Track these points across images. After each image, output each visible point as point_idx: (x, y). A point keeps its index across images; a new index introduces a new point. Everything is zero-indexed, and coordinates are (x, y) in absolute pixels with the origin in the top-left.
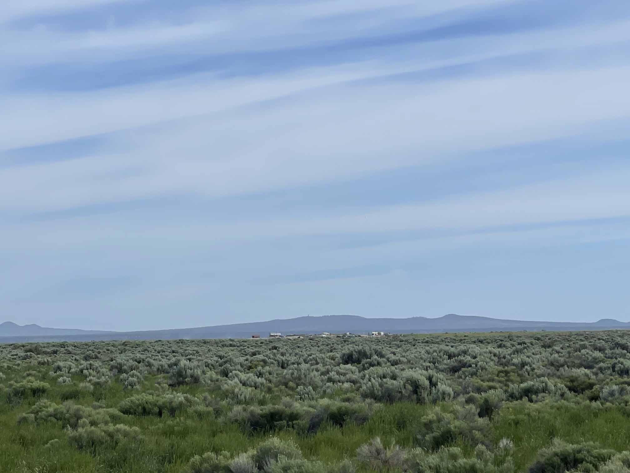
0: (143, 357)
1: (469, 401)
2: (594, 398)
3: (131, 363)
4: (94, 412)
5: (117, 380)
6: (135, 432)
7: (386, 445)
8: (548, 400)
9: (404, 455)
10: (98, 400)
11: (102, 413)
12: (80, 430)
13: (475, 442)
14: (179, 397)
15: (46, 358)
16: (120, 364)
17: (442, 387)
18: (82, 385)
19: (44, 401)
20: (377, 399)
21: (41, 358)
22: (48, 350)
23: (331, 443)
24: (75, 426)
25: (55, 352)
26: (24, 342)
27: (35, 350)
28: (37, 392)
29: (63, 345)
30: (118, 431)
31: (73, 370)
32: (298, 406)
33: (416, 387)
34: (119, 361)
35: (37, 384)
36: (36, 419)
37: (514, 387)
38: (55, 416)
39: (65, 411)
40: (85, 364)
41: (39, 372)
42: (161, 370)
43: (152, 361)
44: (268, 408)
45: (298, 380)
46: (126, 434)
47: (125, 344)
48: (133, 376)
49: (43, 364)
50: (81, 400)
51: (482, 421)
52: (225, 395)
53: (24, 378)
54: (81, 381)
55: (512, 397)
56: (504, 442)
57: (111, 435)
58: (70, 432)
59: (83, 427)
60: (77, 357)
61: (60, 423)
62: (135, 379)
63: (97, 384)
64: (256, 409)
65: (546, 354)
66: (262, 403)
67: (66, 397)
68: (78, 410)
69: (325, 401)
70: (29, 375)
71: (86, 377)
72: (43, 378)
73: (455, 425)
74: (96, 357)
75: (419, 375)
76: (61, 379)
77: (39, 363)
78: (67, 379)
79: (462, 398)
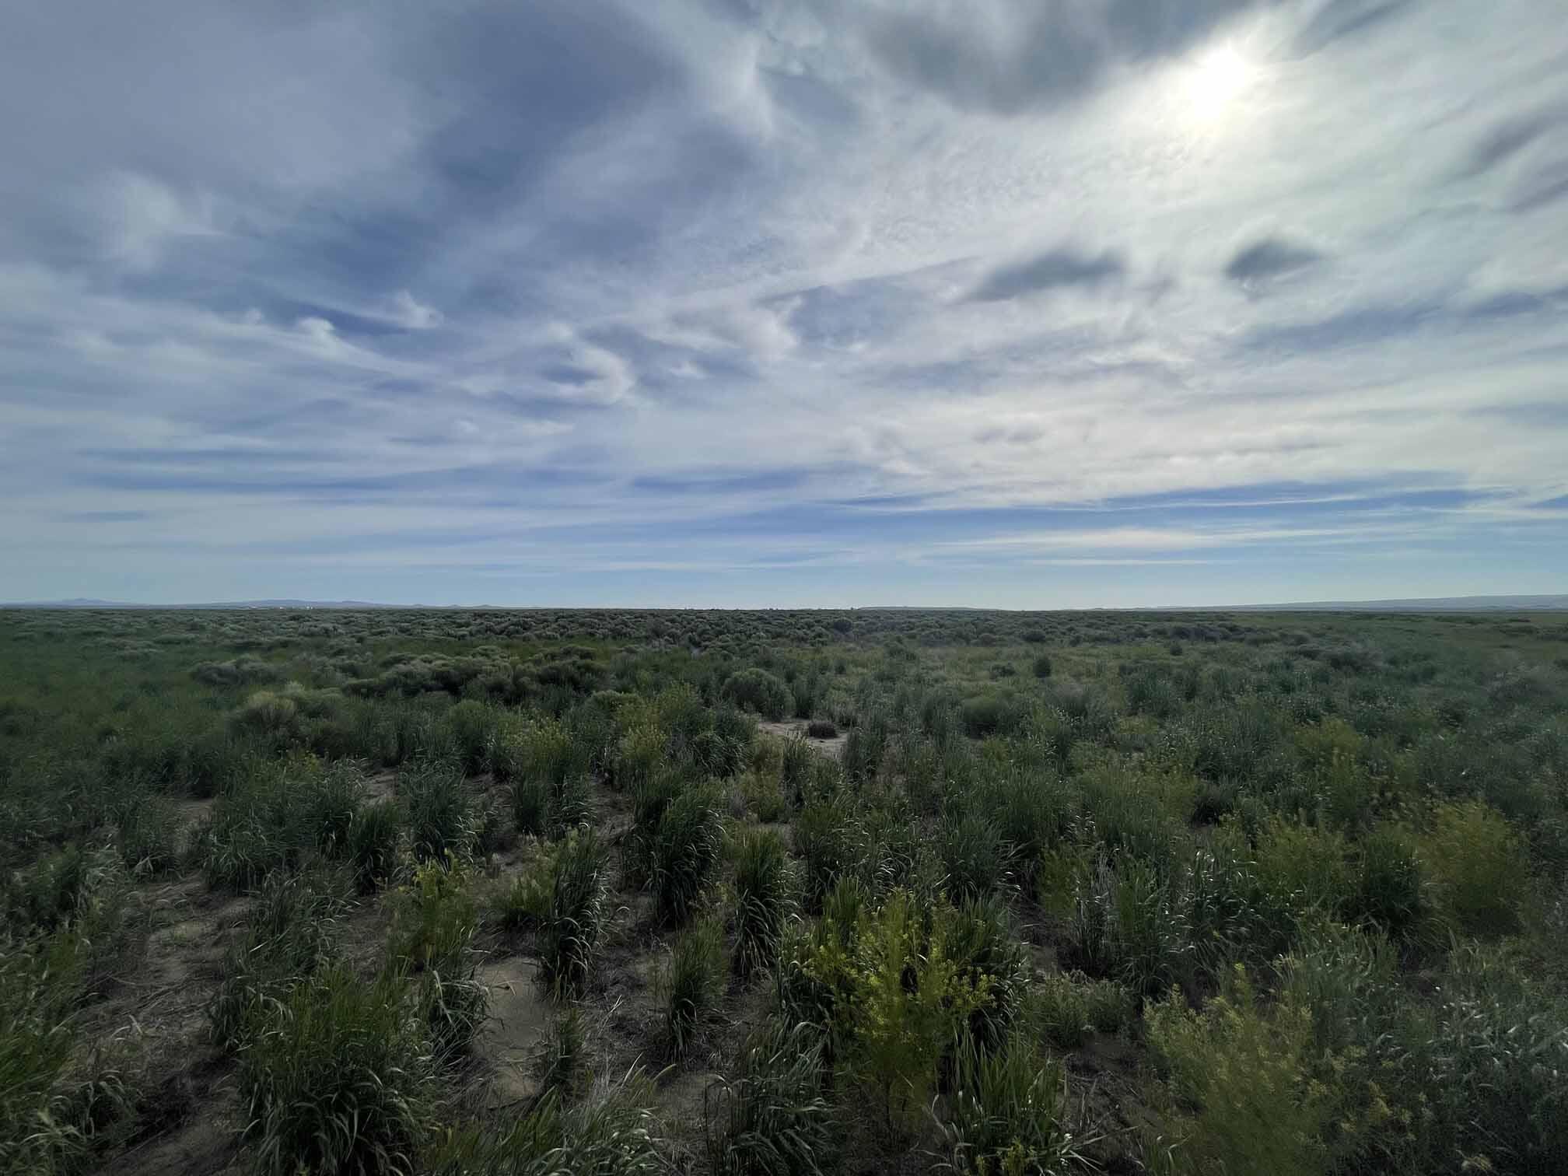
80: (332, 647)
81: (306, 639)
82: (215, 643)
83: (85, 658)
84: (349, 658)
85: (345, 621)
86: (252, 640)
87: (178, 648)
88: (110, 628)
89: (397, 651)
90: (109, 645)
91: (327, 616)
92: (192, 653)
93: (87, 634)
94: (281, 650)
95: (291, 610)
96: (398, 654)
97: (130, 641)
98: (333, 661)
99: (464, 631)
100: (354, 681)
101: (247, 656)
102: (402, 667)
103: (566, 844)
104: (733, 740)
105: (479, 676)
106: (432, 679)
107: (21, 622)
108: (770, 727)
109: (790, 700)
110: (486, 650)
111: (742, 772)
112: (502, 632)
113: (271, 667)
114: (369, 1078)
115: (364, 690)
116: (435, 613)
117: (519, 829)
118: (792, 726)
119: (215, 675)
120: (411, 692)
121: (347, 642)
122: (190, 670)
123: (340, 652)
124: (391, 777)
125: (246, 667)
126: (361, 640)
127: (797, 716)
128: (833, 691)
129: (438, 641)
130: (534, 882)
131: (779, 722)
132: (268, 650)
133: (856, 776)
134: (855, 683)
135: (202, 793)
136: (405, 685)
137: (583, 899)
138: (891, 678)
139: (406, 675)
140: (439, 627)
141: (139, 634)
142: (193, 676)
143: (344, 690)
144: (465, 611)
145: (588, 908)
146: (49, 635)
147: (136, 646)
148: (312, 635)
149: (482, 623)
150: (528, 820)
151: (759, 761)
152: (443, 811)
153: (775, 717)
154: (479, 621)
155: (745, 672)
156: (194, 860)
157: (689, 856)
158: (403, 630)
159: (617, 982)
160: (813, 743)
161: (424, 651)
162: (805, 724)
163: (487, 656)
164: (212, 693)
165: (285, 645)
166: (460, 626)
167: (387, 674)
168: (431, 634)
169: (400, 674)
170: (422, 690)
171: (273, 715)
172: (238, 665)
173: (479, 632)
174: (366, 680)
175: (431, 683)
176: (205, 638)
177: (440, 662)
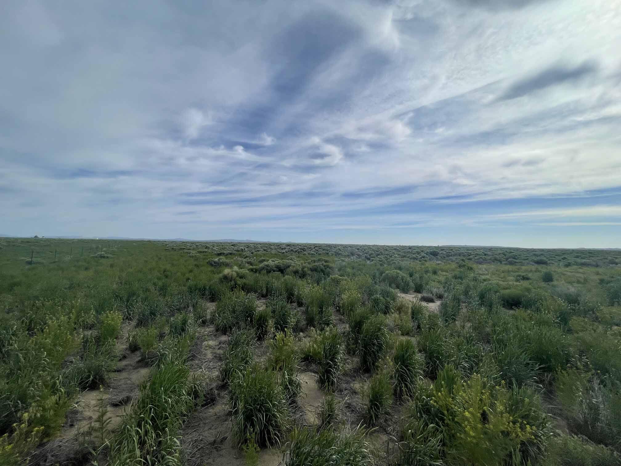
80: (244, 255)
81: (237, 252)
82: (212, 253)
83: (181, 256)
84: (250, 259)
85: (247, 246)
86: (222, 252)
87: (202, 254)
88: (186, 247)
89: (263, 257)
90: (187, 252)
91: (242, 245)
92: (207, 256)
93: (181, 249)
94: (230, 256)
95: (232, 243)
96: (264, 258)
97: (191, 251)
98: (245, 260)
99: (284, 251)
100: (251, 267)
101: (221, 257)
102: (266, 263)
103: (325, 333)
104: (388, 299)
105: (290, 267)
106: (275, 267)
107: (166, 245)
108: (403, 295)
109: (412, 284)
110: (291, 258)
111: (392, 313)
112: (296, 252)
113: (228, 261)
114: (268, 403)
115: (254, 270)
116: (274, 244)
117: (307, 324)
118: (413, 296)
119: (213, 263)
120: (269, 272)
121: (248, 253)
122: (207, 261)
123: (247, 257)
124: (265, 301)
125: (221, 261)
126: (252, 253)
127: (415, 292)
128: (432, 282)
129: (276, 254)
130: (315, 346)
131: (407, 293)
132: (226, 255)
133: (446, 321)
134: (442, 279)
135: (212, 300)
136: (267, 269)
137: (334, 355)
138: (461, 278)
139: (267, 266)
140: (275, 249)
141: (194, 249)
142: (207, 263)
143: (249, 270)
144: (284, 244)
145: (336, 358)
146: (173, 249)
147: (193, 253)
148: (238, 251)
149: (289, 248)
150: (310, 322)
151: (400, 309)
152: (284, 315)
153: (405, 291)
154: (288, 247)
155: (391, 272)
156: (212, 321)
157: (374, 344)
158: (264, 250)
159: (347, 389)
160: (424, 304)
161: (272, 258)
162: (420, 296)
163: (292, 260)
164: (213, 268)
165: (231, 254)
166: (282, 249)
167: (262, 265)
168: (273, 252)
169: (265, 265)
170: (272, 271)
171: (230, 277)
172: (219, 260)
173: (288, 251)
174: (255, 267)
175: (275, 269)
176: (210, 251)
177: (277, 262)
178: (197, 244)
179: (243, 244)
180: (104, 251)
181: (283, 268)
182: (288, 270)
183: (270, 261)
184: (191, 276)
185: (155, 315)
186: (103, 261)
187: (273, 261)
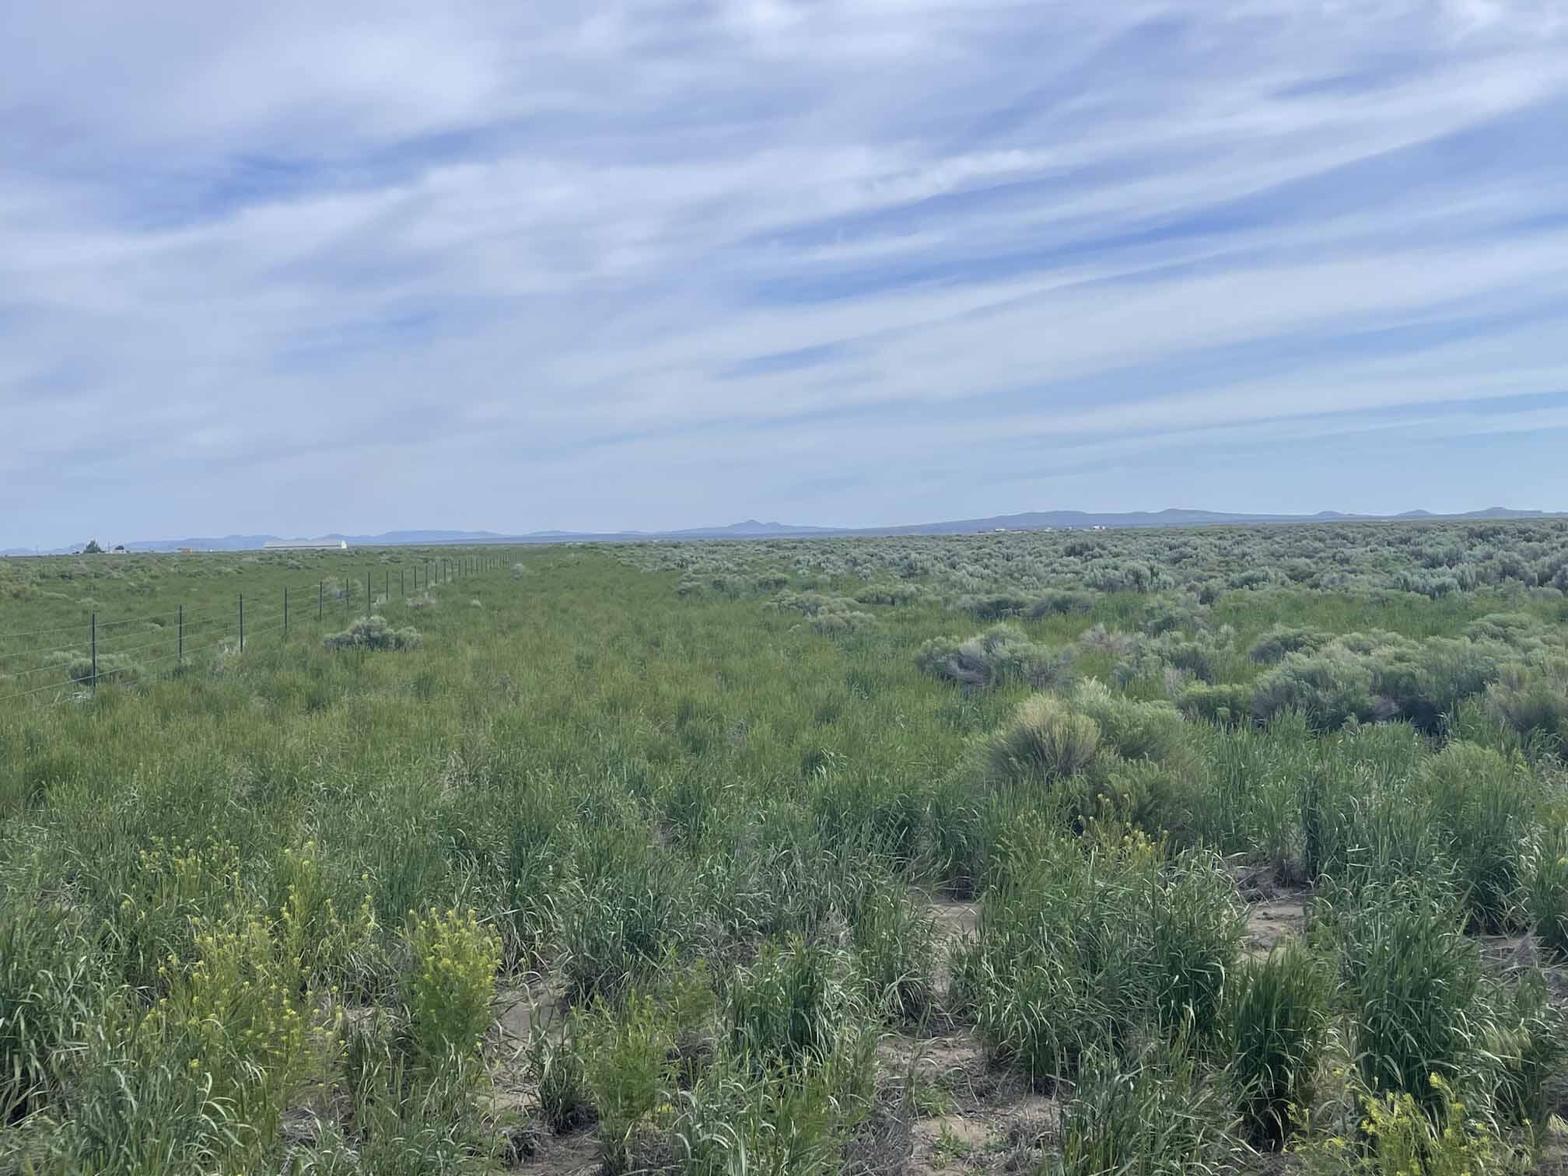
0: (876, 551)
1: (1190, 589)
2: (1316, 586)
3: (865, 556)
4: (831, 601)
5: (852, 573)
6: (870, 619)
7: (1109, 631)
8: (1269, 587)
9: (1127, 640)
10: (836, 589)
11: (839, 601)
12: (820, 616)
13: (1197, 628)
14: (911, 587)
15: (787, 553)
16: (855, 558)
17: (1163, 577)
18: (821, 576)
19: (786, 591)
20: (1100, 588)
21: (781, 553)
22: (788, 546)
23: (1056, 629)
24: (815, 613)
25: (795, 548)
26: (765, 538)
27: (775, 545)
28: (780, 583)
29: (801, 542)
30: (855, 617)
31: (811, 563)
32: (1023, 595)
33: (1138, 577)
34: (853, 554)
35: (780, 575)
36: (779, 607)
37: (1235, 577)
38: (796, 604)
39: (805, 600)
40: (822, 558)
41: (781, 565)
42: (892, 563)
43: (883, 555)
44: (994, 597)
45: (1023, 571)
46: (862, 621)
47: (858, 540)
48: (867, 568)
49: (784, 558)
50: (820, 590)
51: (1203, 608)
52: (953, 586)
53: (767, 570)
54: (819, 573)
55: (1233, 585)
56: (1225, 628)
57: (848, 622)
58: (810, 618)
59: (822, 614)
60: (815, 552)
61: (802, 611)
62: (868, 571)
63: (833, 576)
64: (984, 598)
65: (1266, 544)
66: (988, 592)
67: (806, 588)
68: (817, 599)
69: (1050, 590)
70: (771, 568)
71: (824, 569)
72: (785, 571)
73: (1177, 611)
74: (832, 552)
75: (1141, 565)
76: (800, 572)
77: (780, 558)
78: (807, 572)
79: (1183, 588)
80: (1150, 613)
81: (1099, 595)
82: (947, 601)
83: (768, 626)
84: (1188, 639)
85: (1174, 554)
86: (1006, 596)
88: (795, 572)
89: (1289, 622)
90: (799, 604)
91: (1137, 544)
92: (916, 620)
94: (1059, 618)
95: (1069, 534)
96: (1291, 631)
98: (1156, 643)
99: (1446, 576)
100: (1200, 688)
101: (1002, 626)
102: (1302, 661)
105: (1491, 688)
106: (1374, 690)
107: (682, 564)
110: (1504, 625)
112: (1543, 580)
113: (1044, 650)
115: (1224, 711)
116: (1368, 530)
119: (954, 665)
120: (1327, 723)
121: (1178, 601)
122: (918, 652)
123: (1169, 623)
125: (1002, 651)
126: (1208, 597)
129: (1383, 602)
132: (1035, 617)
136: (1314, 704)
139: (1315, 679)
140: (1380, 565)
141: (835, 584)
142: (921, 664)
143: (1183, 707)
144: (1444, 525)
147: (835, 607)
148: (1110, 586)
149: (1490, 557)
154: (1480, 550)
156: (962, 1007)
158: (1297, 576)
161: (1353, 623)
163: (1507, 639)
164: (954, 698)
165: (1062, 606)
166: (1434, 563)
167: (1272, 676)
168: (1364, 584)
169: (1298, 676)
170: (1353, 719)
171: (1060, 747)
172: (988, 646)
173: (1482, 577)
174: (1226, 688)
175: (1374, 701)
176: (930, 592)
177: (1388, 651)
178: (855, 553)
179: (1143, 542)
180: (382, 612)
181: (1433, 698)
182: (1470, 707)
183: (1336, 646)
184: (828, 740)
185: (651, 950)
186: (382, 662)
187: (1356, 648)
